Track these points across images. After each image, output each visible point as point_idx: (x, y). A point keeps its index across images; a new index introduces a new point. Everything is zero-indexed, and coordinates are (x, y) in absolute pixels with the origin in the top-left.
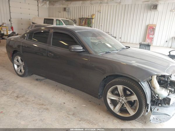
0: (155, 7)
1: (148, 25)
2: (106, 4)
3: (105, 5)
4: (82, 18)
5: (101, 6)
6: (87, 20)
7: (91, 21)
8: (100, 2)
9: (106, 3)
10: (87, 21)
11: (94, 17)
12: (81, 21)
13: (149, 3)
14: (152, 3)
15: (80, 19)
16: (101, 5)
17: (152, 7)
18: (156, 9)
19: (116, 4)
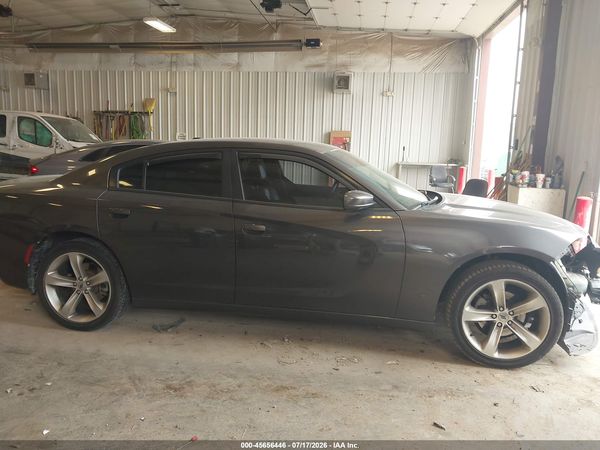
0: (344, 82)
1: (330, 134)
2: (192, 68)
3: (187, 70)
4: (107, 112)
5: (173, 75)
6: (126, 118)
7: (143, 123)
8: (169, 59)
9: (190, 65)
10: (126, 124)
11: (151, 109)
12: (104, 121)
13: (325, 70)
14: (334, 70)
15: (98, 115)
16: (174, 69)
17: (336, 82)
18: (347, 88)
19: (225, 70)
